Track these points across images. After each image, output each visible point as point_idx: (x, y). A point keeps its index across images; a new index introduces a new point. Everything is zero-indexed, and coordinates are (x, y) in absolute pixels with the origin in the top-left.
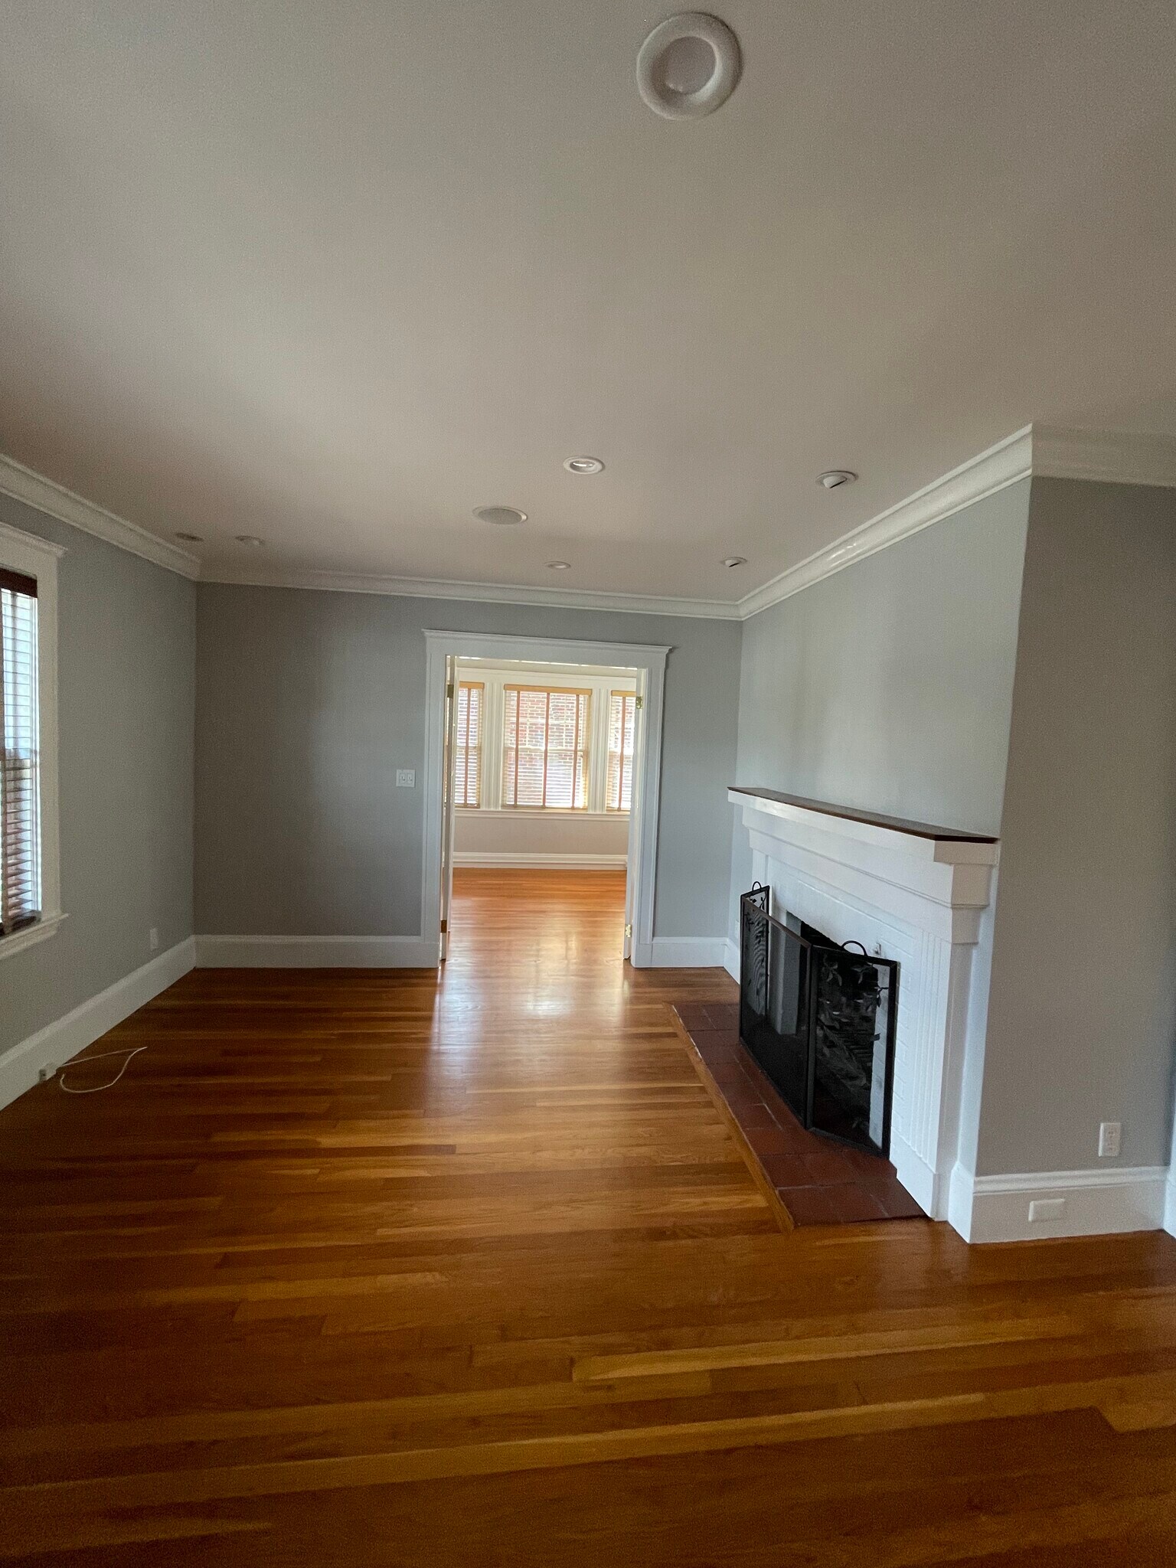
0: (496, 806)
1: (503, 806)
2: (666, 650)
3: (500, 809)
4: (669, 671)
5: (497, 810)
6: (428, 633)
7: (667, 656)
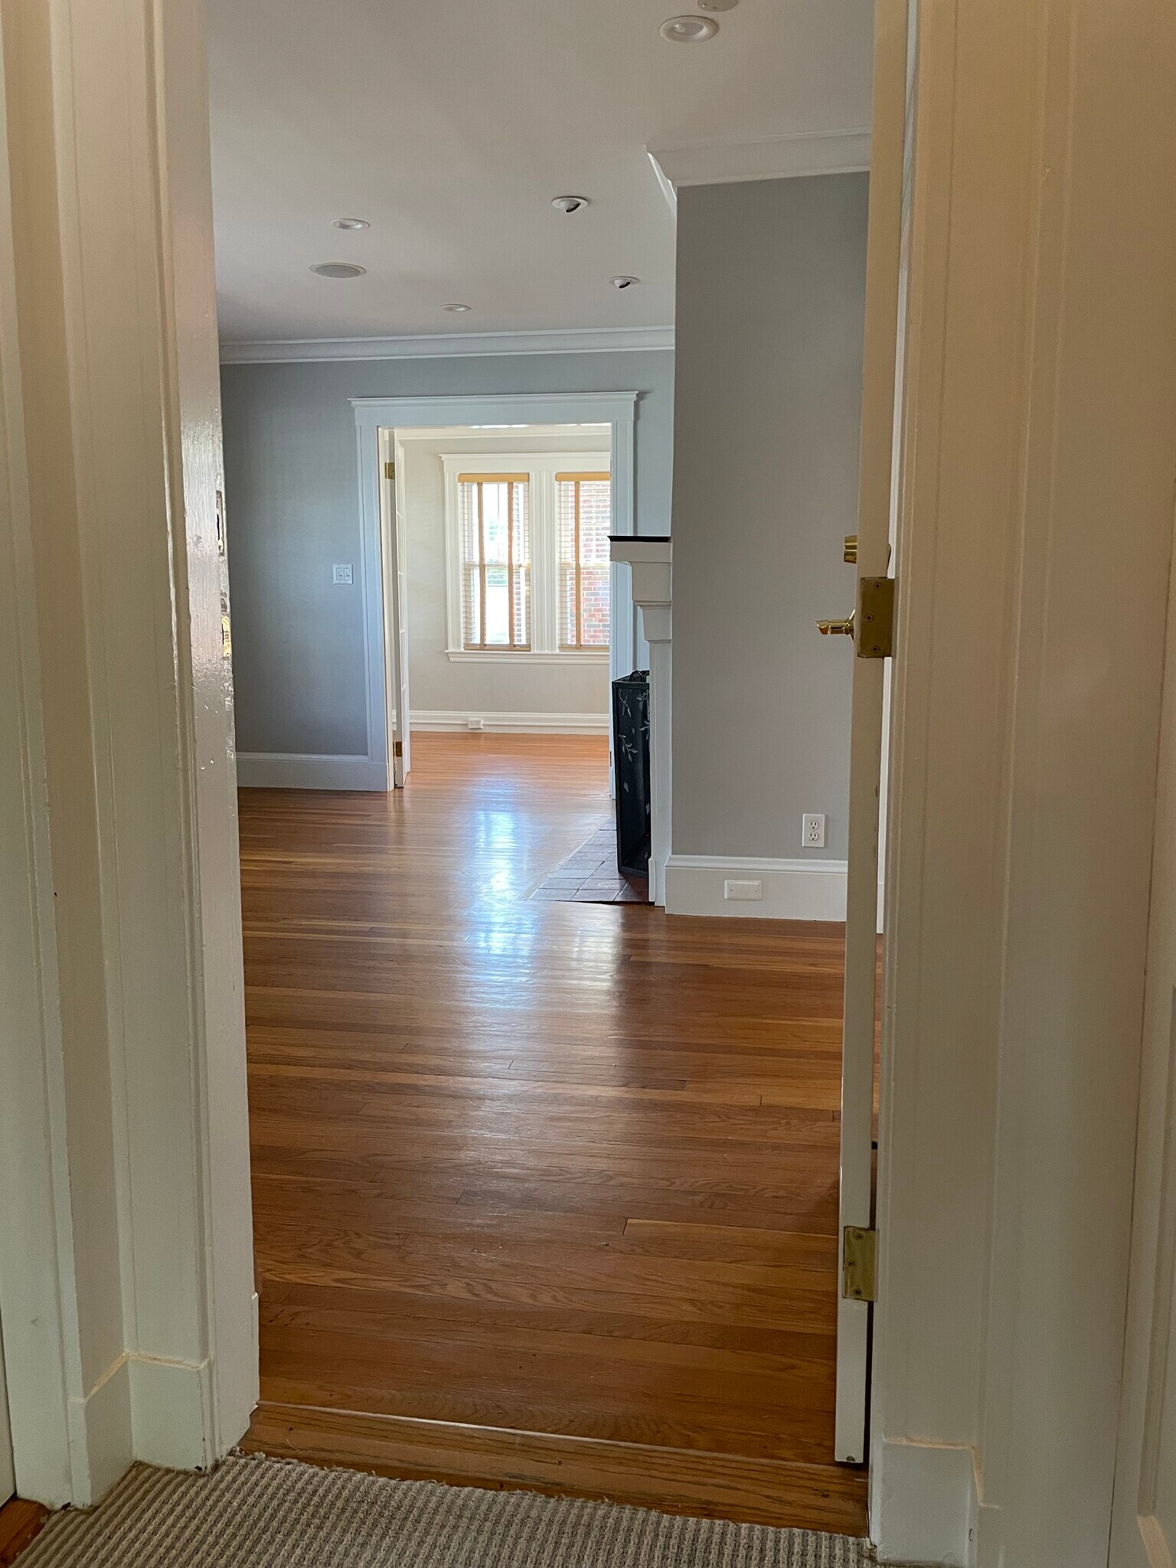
0: (553, 648)
1: (562, 647)
2: (633, 396)
3: (557, 651)
4: (640, 423)
5: (554, 652)
6: (355, 402)
7: (637, 404)
